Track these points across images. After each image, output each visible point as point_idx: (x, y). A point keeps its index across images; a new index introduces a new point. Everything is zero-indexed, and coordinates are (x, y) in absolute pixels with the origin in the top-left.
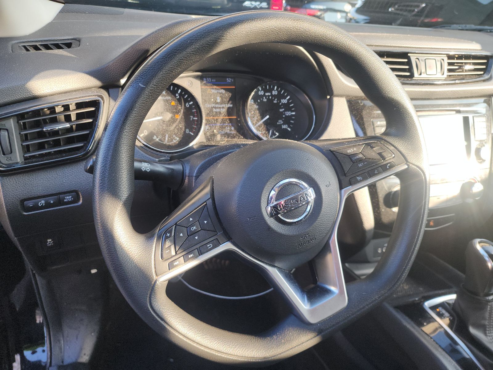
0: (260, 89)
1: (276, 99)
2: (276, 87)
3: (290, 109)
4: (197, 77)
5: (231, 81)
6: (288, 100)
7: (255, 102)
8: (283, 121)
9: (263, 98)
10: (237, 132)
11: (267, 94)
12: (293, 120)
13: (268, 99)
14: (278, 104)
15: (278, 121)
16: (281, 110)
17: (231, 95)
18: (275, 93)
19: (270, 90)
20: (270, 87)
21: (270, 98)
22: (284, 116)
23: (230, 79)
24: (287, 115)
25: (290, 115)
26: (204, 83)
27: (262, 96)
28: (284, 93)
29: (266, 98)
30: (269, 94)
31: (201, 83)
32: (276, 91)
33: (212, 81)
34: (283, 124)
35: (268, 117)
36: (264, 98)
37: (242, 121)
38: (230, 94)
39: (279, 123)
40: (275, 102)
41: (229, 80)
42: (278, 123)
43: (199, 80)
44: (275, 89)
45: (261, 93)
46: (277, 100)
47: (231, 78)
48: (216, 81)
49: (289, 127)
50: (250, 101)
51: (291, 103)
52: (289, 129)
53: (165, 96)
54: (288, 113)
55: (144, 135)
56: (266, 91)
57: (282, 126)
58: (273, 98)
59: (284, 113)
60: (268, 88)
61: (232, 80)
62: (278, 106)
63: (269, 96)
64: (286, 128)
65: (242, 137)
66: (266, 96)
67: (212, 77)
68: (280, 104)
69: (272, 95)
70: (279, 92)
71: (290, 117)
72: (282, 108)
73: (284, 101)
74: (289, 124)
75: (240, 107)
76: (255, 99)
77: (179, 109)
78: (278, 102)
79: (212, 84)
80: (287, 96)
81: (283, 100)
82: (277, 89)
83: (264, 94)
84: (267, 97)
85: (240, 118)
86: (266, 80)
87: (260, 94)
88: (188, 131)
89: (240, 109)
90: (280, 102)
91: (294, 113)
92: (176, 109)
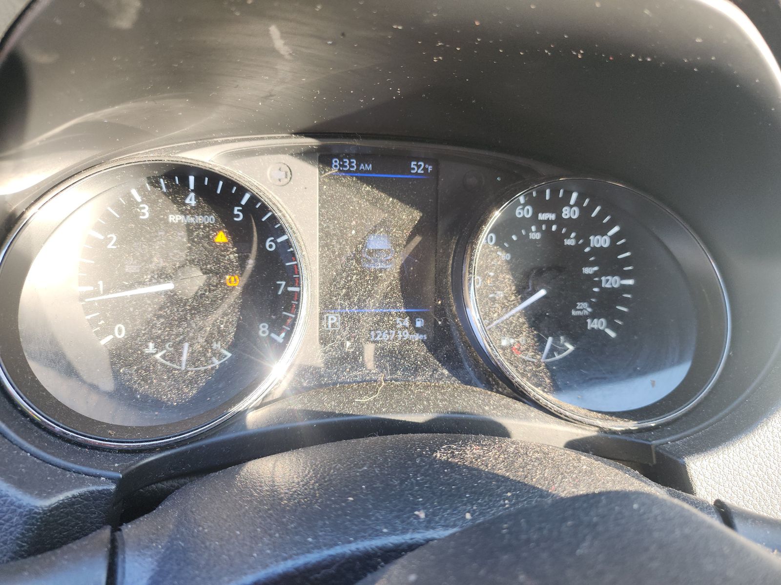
0: (522, 200)
1: (573, 235)
2: (575, 196)
3: (616, 269)
4: (306, 154)
5: (425, 169)
6: (614, 238)
7: (499, 243)
8: (591, 305)
9: (529, 230)
10: (430, 350)
11: (542, 217)
12: (625, 302)
13: (547, 233)
14: (579, 248)
15: (574, 307)
16: (587, 271)
17: (418, 218)
18: (570, 213)
19: (556, 206)
20: (554, 193)
21: (554, 228)
22: (596, 290)
23: (422, 163)
24: (608, 286)
25: (616, 286)
26: (331, 175)
27: (525, 223)
28: (601, 215)
29: (539, 229)
30: (552, 217)
31: (320, 174)
32: (576, 209)
33: (362, 167)
34: (593, 316)
35: (542, 293)
36: (533, 228)
37: (451, 311)
38: (417, 215)
39: (579, 313)
40: (570, 242)
41: (419, 167)
42: (574, 313)
43: (313, 165)
44: (572, 202)
45: (527, 212)
46: (577, 238)
47: (426, 161)
48: (374, 170)
49: (611, 325)
50: (485, 238)
51: (623, 249)
52: (612, 334)
53: (194, 211)
54: (612, 282)
55: (115, 338)
56: (539, 205)
57: (589, 321)
58: (564, 231)
59: (596, 279)
60: (547, 198)
61: (430, 168)
62: (579, 257)
63: (549, 223)
64: (601, 328)
65: (446, 372)
66: (539, 223)
67: (361, 157)
68: (587, 250)
69: (559, 220)
70: (585, 212)
71: (615, 295)
72: (592, 264)
73: (600, 241)
74: (611, 316)
75: (448, 261)
76: (502, 233)
77: (229, 259)
78: (581, 242)
79: (357, 177)
80: (610, 226)
81: (598, 237)
82: (578, 203)
83: (535, 215)
84: (544, 227)
85: (442, 299)
86: (543, 169)
87: (521, 216)
88: (266, 329)
89: (446, 268)
90: (587, 243)
91: (630, 282)
92: (218, 261)
